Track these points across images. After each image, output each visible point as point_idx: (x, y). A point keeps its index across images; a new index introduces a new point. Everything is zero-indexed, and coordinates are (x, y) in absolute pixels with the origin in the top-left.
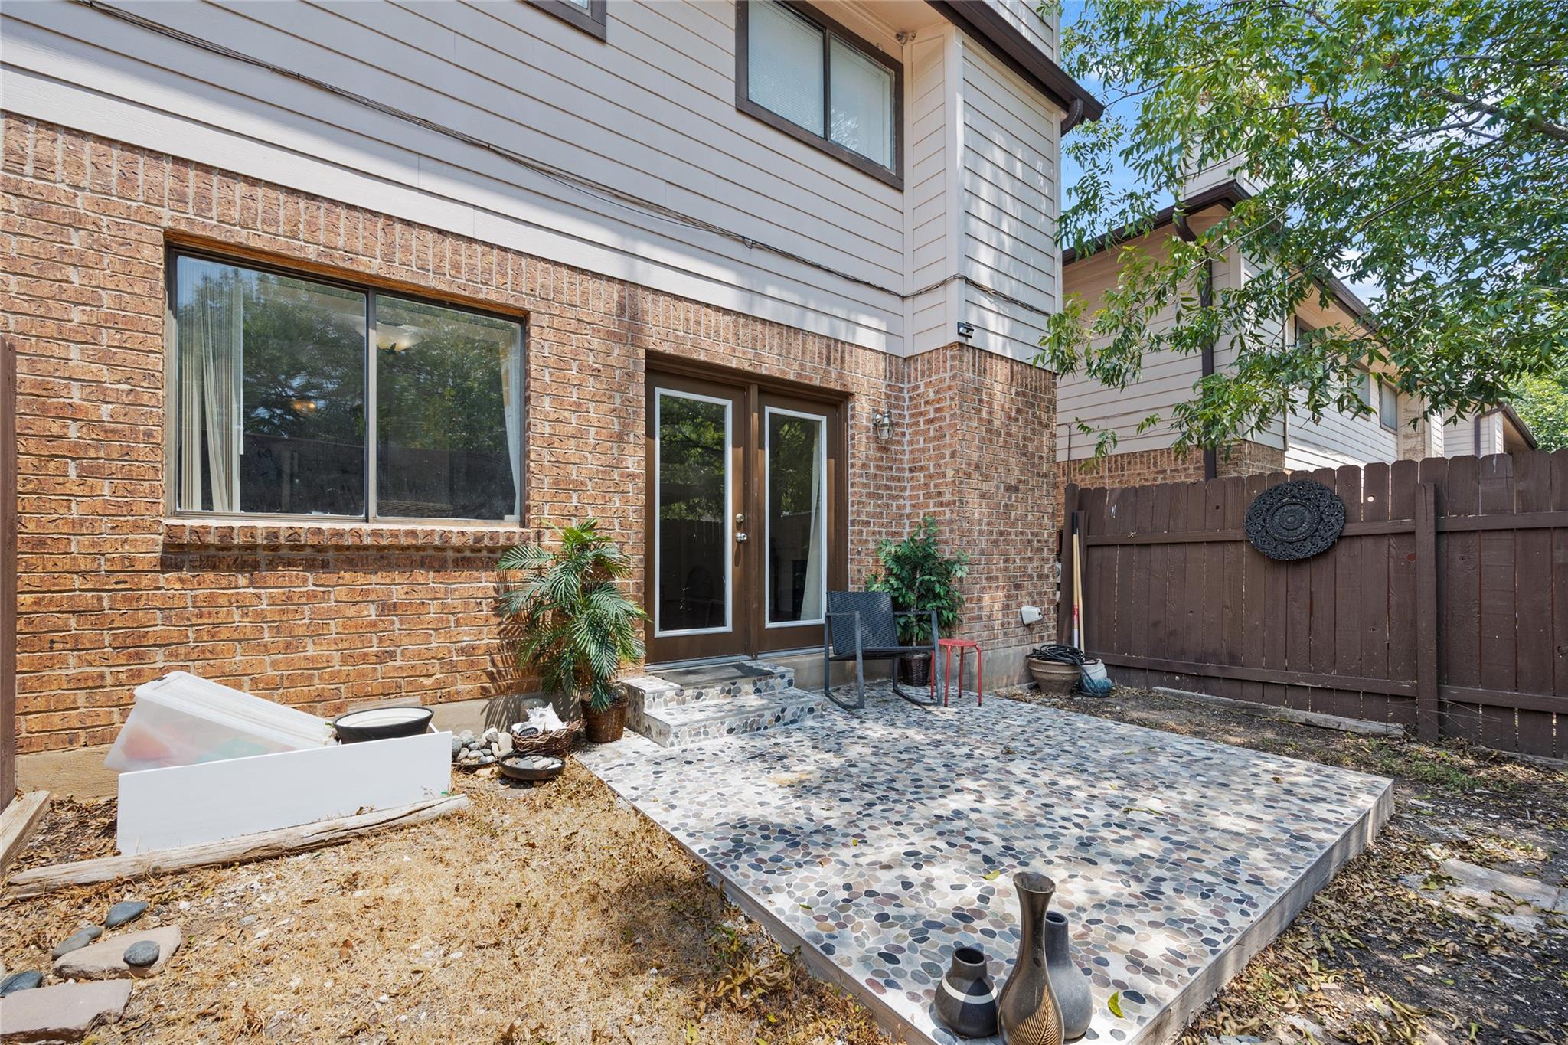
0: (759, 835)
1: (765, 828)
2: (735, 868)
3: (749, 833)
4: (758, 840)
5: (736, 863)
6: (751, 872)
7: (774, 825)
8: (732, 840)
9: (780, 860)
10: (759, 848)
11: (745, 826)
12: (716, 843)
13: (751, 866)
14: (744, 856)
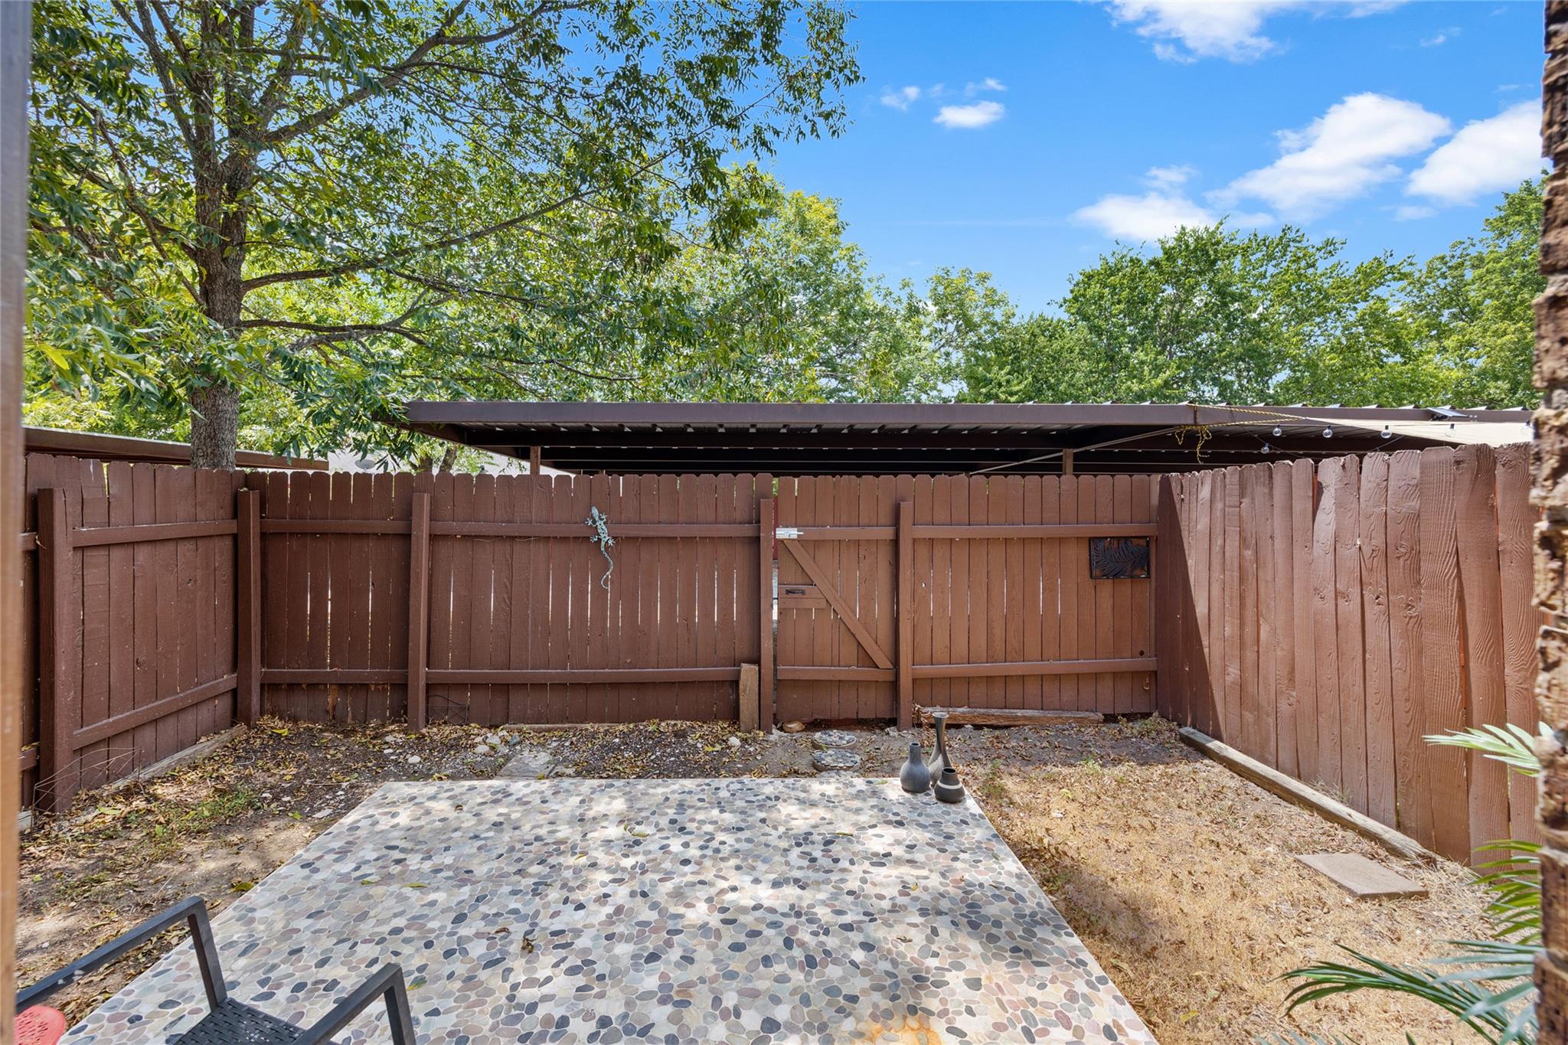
0: (1004, 929)
1: (992, 938)
2: (1039, 904)
3: (1013, 938)
4: (1007, 924)
5: (1038, 909)
6: (1026, 895)
7: (979, 938)
8: (1034, 935)
9: (995, 896)
10: (1009, 914)
11: (1015, 950)
12: (1053, 938)
13: (1023, 900)
14: (1027, 912)
